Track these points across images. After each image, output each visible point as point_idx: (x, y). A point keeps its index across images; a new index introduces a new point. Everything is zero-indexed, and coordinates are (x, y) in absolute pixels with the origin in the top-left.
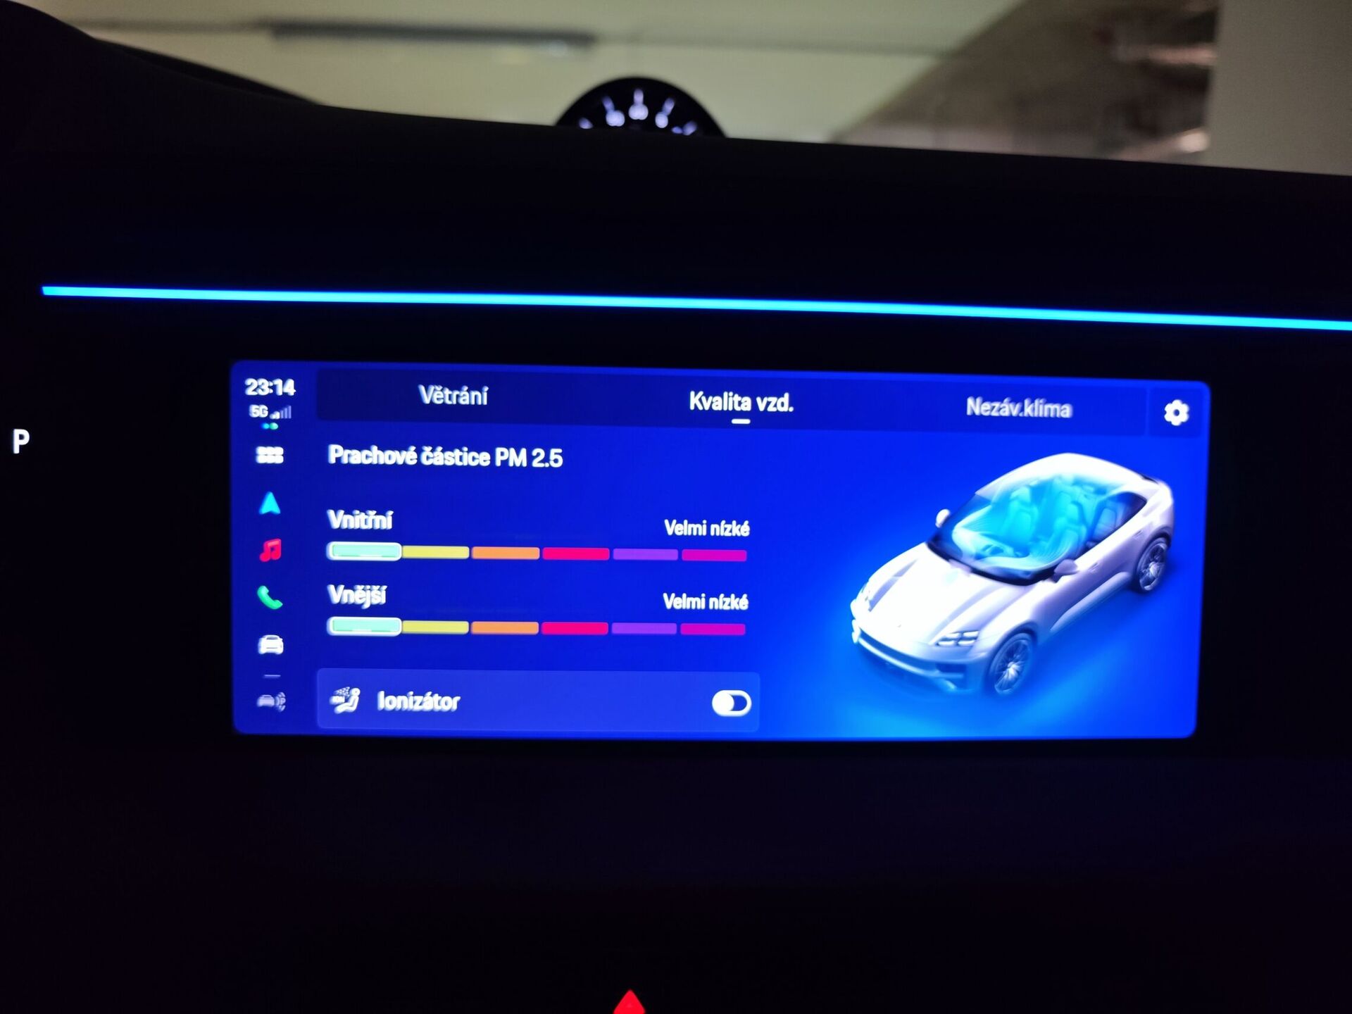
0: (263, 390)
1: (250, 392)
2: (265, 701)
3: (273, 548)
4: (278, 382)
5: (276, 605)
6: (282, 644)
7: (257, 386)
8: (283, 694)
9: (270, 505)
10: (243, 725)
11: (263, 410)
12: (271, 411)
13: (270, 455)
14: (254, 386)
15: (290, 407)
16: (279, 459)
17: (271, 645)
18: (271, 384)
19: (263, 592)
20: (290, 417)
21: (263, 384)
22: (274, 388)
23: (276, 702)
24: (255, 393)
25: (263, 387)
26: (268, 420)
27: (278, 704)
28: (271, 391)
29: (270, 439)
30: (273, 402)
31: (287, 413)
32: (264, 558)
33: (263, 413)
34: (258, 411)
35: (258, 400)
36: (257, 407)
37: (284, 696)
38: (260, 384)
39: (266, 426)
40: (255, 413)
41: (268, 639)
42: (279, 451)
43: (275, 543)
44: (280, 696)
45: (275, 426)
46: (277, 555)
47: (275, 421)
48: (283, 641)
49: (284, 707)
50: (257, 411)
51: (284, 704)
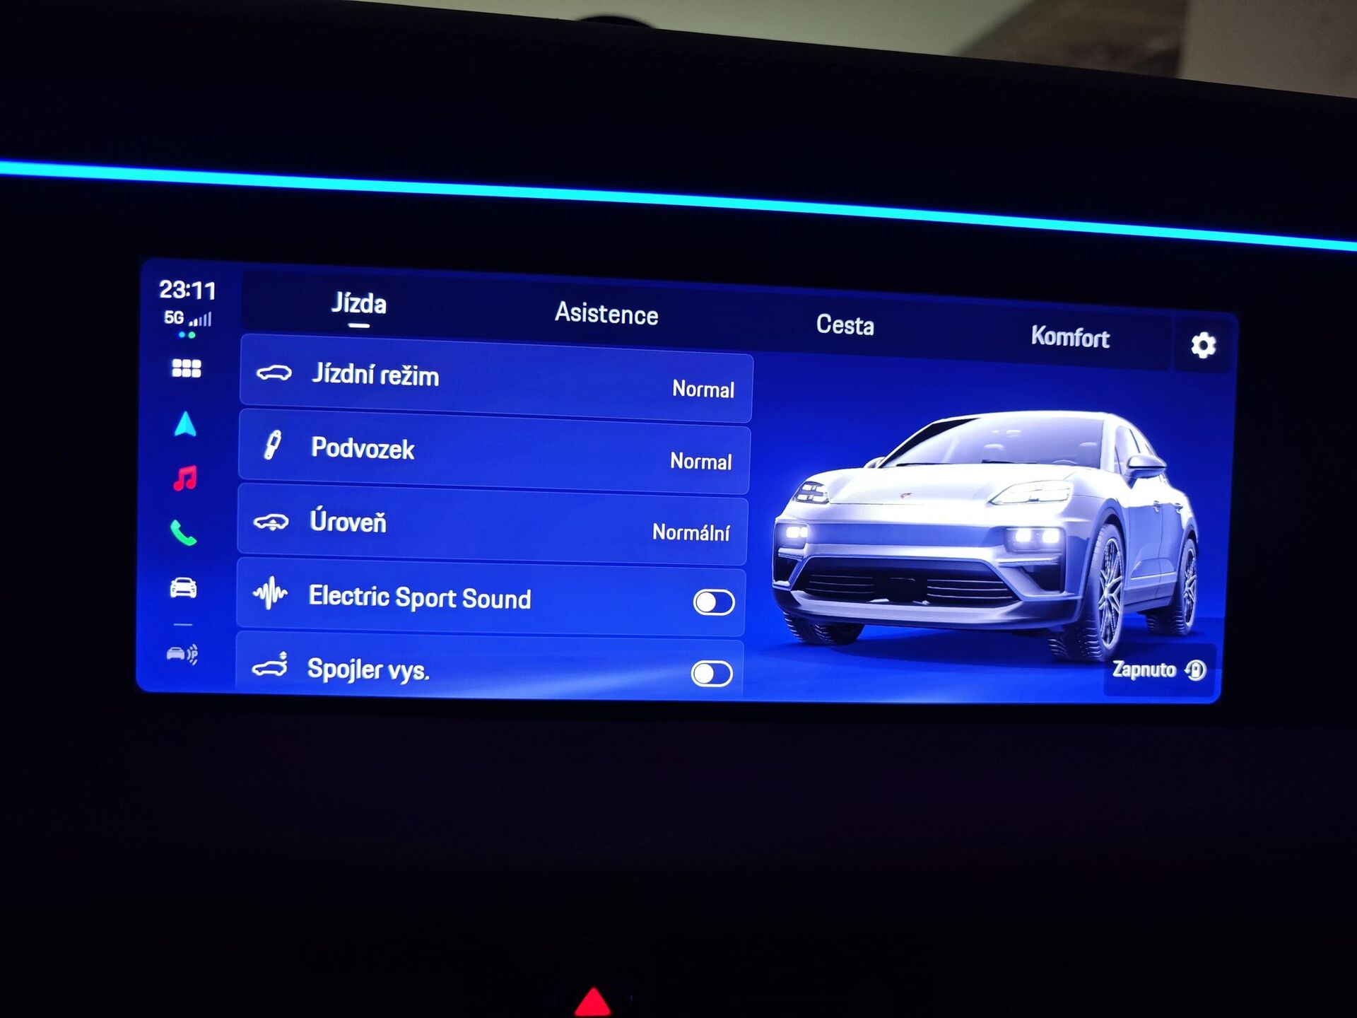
0: (179, 293)
1: (163, 295)
2: (174, 654)
3: (188, 477)
4: (198, 284)
5: (190, 541)
6: (195, 587)
7: (173, 288)
8: (194, 645)
9: (185, 426)
10: (147, 682)
11: (178, 315)
12: (187, 319)
13: (186, 368)
14: (169, 288)
15: (210, 313)
16: (197, 374)
17: (183, 588)
18: (188, 286)
19: (175, 526)
20: (210, 325)
21: (179, 286)
22: (193, 291)
23: (186, 655)
24: (169, 296)
25: (178, 289)
26: (185, 327)
27: (189, 658)
28: (188, 294)
29: (187, 351)
30: (190, 307)
31: (207, 320)
32: (178, 486)
33: (179, 320)
34: (173, 317)
35: (173, 304)
36: (172, 312)
37: (196, 648)
38: (175, 285)
39: (182, 335)
40: (169, 319)
41: (179, 581)
42: (197, 363)
43: (192, 470)
44: (191, 648)
45: (192, 335)
46: (192, 485)
47: (193, 329)
48: (196, 584)
49: (196, 661)
50: (171, 316)
51: (195, 658)
